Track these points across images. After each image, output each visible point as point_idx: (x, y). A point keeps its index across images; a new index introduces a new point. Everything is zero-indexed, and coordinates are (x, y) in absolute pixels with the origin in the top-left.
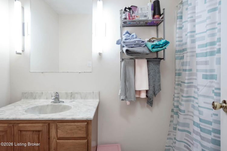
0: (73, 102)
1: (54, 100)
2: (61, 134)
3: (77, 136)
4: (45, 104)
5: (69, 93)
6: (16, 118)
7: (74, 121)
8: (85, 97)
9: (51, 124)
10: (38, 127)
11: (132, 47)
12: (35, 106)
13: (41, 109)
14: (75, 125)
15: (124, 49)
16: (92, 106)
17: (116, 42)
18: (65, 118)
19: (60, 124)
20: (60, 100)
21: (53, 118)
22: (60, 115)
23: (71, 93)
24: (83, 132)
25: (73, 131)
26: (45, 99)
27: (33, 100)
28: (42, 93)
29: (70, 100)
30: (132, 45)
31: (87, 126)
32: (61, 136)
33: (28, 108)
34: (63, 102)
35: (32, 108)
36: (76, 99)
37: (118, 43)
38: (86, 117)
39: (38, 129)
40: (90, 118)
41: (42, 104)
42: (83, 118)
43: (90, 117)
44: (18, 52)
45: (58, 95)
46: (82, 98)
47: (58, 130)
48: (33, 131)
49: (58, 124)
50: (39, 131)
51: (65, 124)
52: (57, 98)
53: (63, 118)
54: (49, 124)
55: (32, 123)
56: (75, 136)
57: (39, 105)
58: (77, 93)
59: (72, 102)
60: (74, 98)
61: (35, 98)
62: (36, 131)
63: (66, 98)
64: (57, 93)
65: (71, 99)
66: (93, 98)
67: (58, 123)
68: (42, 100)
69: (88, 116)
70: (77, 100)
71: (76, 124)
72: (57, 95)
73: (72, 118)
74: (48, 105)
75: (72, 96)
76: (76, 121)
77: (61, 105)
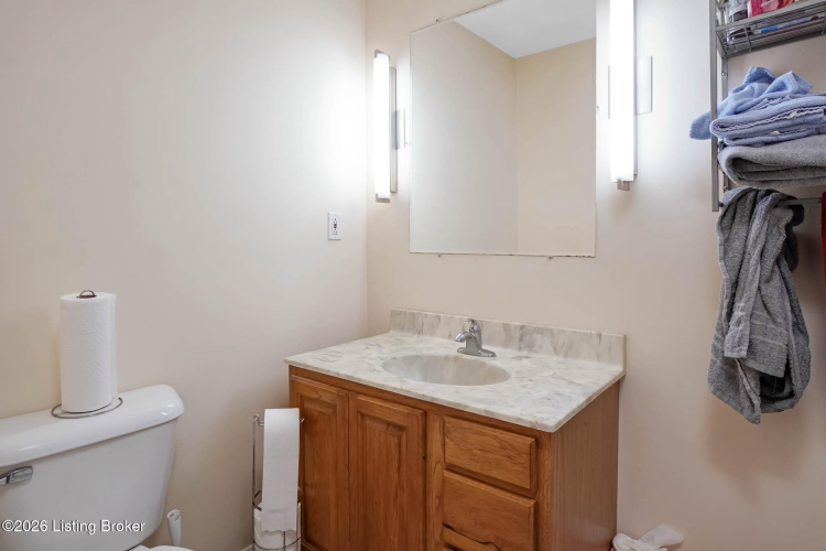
0: (525, 361)
1: (464, 345)
2: (455, 455)
3: (499, 477)
4: (442, 352)
5: (515, 328)
6: (352, 377)
7: (495, 423)
8: (567, 348)
9: (431, 416)
10: (398, 414)
11: (767, 144)
12: (414, 353)
13: (429, 367)
14: (496, 437)
15: (724, 155)
16: (580, 385)
17: (689, 129)
18: (467, 407)
19: (452, 420)
20: (484, 347)
21: (433, 398)
22: (457, 392)
23: (522, 327)
24: (519, 469)
25: (487, 455)
26: (444, 337)
27: (416, 336)
28: (439, 318)
29: (516, 353)
30: (766, 133)
31: (534, 450)
32: (456, 461)
33: (394, 355)
34: (494, 355)
35: (405, 359)
36: (536, 352)
37: (698, 131)
38: (530, 419)
39: (399, 421)
40: (545, 426)
41: (431, 352)
42: (520, 419)
43: (545, 422)
44: (380, 196)
45: (479, 331)
46: (556, 351)
47: (447, 440)
48: (388, 424)
49: (447, 419)
50: (401, 428)
51: (466, 424)
52: (473, 339)
53: (459, 405)
54: (425, 414)
55: (385, 400)
56: (494, 473)
57: (426, 352)
58: (539, 331)
59: (520, 358)
60: (530, 347)
61: (420, 332)
62: (395, 426)
63: (506, 344)
64: (473, 321)
65: (520, 349)
66: (599, 358)
67: (448, 415)
68: (438, 340)
69: (539, 416)
70: (538, 356)
71: (498, 433)
72: (475, 328)
73: (486, 411)
74: (447, 358)
75: (523, 338)
76: (500, 425)
77: (483, 364)
